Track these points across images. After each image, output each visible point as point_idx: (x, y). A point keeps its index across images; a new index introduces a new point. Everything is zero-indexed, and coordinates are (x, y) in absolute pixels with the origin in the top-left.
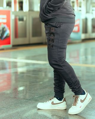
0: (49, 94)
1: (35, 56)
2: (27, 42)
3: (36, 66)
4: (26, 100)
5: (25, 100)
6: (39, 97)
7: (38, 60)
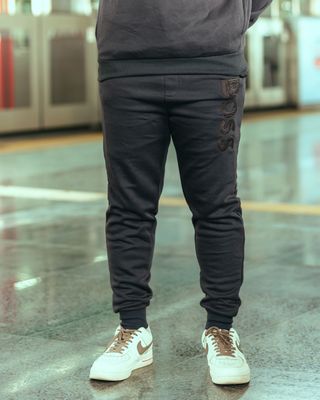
0: (97, 313)
1: (57, 175)
2: (34, 125)
3: (59, 211)
4: (16, 333)
5: (10, 336)
6: (61, 324)
7: (67, 187)
